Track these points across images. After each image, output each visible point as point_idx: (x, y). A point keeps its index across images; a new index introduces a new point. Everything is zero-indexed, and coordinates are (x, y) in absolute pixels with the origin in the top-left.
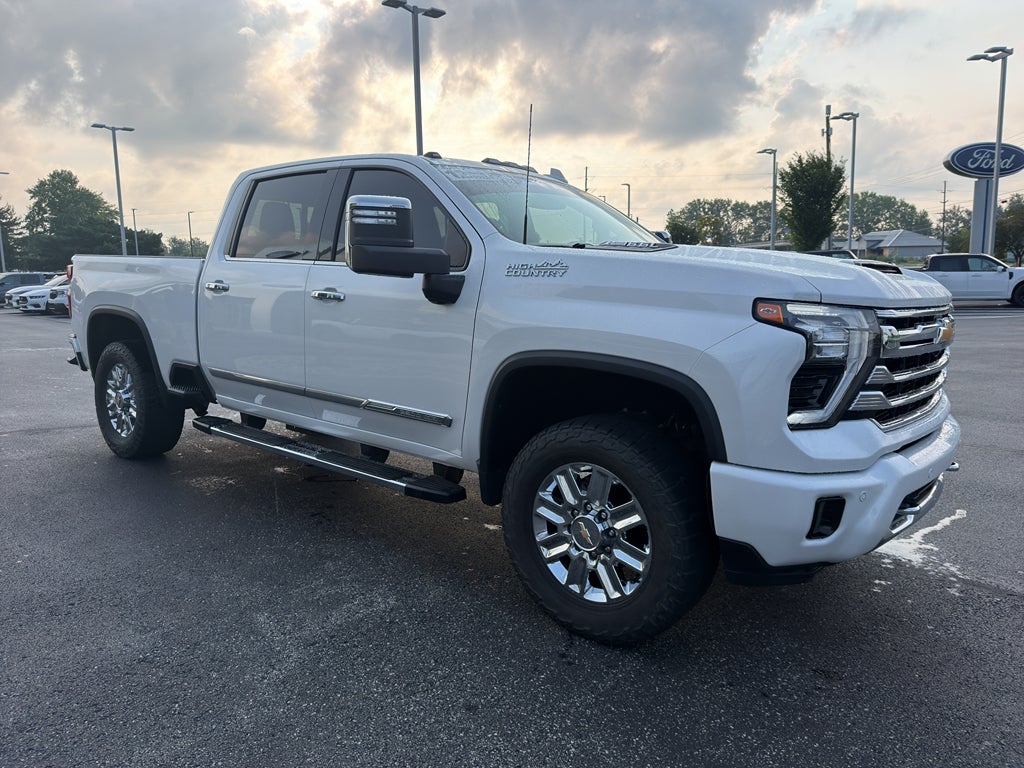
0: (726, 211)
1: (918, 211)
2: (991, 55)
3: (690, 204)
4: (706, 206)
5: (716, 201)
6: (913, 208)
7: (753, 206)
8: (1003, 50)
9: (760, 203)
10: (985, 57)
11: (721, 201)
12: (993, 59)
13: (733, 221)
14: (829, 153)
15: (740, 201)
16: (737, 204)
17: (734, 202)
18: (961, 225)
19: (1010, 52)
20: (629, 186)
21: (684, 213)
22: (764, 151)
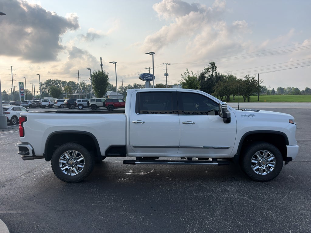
0: (60, 83)
1: (114, 86)
2: (150, 53)
3: (47, 81)
4: (53, 82)
5: (56, 80)
6: (112, 85)
7: (68, 83)
8: (153, 53)
9: (70, 82)
10: (149, 54)
11: (58, 80)
12: (150, 54)
13: (62, 86)
14: (102, 70)
15: (64, 81)
16: (63, 82)
17: (62, 81)
18: (124, 90)
19: (154, 53)
20: (39, 75)
21: (46, 83)
22: (88, 69)
